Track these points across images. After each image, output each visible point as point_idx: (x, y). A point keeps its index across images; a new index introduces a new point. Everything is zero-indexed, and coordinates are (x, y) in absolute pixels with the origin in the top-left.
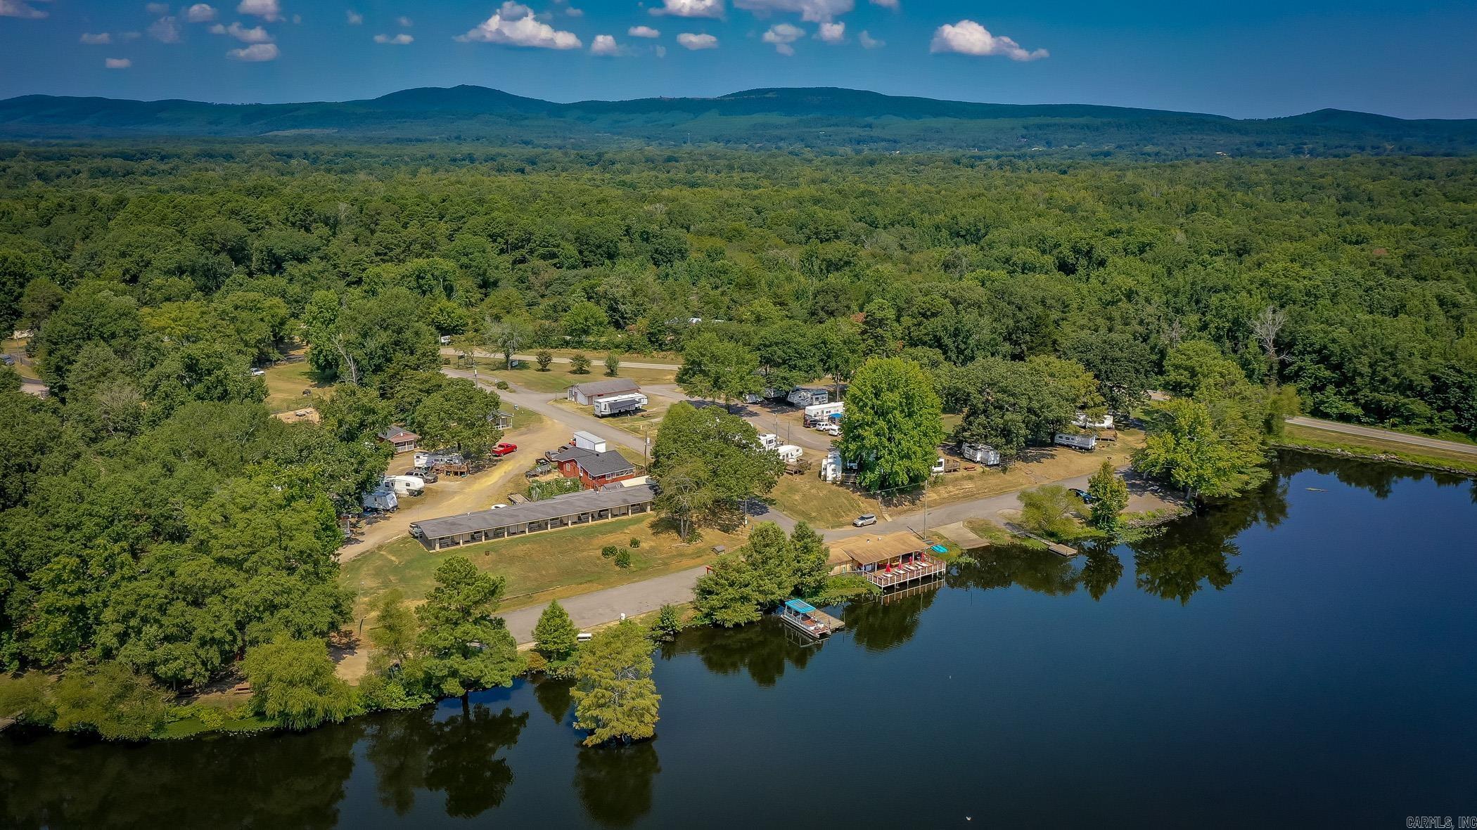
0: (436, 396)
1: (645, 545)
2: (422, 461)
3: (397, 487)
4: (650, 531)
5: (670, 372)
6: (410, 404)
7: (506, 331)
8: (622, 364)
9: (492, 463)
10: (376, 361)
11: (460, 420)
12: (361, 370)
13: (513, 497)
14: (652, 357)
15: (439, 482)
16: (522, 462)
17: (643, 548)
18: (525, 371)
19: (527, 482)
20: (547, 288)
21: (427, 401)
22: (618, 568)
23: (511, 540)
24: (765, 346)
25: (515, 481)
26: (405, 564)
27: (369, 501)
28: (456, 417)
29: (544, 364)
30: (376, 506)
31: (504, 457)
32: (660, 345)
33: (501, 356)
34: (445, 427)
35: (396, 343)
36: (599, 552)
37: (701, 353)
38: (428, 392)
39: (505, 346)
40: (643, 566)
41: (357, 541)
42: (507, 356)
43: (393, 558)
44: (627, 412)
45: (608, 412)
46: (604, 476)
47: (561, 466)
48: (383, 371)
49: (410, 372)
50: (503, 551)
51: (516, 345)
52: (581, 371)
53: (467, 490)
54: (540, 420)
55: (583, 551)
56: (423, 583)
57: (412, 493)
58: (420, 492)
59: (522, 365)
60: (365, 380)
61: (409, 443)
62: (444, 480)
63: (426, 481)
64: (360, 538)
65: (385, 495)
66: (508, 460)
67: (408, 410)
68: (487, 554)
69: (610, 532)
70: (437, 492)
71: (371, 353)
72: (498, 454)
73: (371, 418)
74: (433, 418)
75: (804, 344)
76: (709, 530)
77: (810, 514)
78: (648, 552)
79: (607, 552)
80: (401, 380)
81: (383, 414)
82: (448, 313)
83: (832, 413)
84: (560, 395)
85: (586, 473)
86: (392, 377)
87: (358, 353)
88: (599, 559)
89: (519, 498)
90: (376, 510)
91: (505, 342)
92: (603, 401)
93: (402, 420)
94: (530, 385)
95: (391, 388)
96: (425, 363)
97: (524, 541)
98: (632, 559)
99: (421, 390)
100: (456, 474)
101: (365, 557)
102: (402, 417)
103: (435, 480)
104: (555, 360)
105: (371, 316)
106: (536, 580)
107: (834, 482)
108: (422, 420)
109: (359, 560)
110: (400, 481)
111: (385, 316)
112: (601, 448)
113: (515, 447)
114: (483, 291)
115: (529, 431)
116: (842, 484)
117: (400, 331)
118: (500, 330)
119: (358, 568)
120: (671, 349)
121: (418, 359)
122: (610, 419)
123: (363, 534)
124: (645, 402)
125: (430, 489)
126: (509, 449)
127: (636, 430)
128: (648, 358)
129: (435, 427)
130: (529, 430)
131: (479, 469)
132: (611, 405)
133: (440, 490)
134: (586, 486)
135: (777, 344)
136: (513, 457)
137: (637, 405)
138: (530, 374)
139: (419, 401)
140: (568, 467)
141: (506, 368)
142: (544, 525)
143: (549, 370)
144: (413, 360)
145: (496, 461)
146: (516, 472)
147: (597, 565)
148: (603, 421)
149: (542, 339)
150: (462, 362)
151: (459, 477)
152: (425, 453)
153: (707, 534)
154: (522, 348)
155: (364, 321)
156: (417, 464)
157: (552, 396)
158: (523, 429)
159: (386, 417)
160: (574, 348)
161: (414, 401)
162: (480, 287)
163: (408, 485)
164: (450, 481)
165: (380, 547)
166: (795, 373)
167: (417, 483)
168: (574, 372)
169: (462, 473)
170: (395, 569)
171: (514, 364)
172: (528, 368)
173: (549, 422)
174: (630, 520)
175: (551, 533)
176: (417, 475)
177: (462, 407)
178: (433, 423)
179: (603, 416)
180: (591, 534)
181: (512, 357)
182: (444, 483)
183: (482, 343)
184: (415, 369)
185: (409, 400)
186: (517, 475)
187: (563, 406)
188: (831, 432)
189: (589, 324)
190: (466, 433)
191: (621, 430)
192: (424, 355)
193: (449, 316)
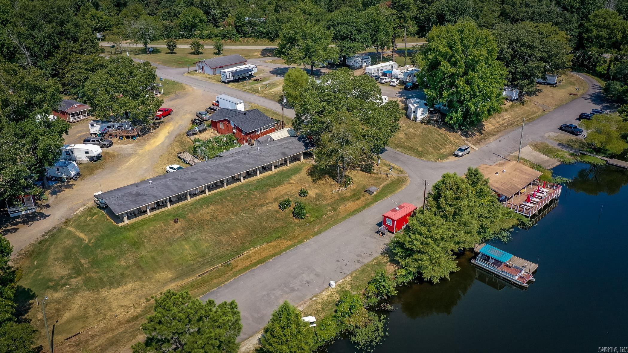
0: (101, 72)
1: (312, 193)
2: (96, 129)
3: (76, 154)
4: (310, 179)
5: (256, 50)
6: (79, 80)
7: (143, 26)
8: (225, 47)
9: (156, 126)
10: (46, 48)
11: (125, 92)
12: (34, 55)
13: (182, 156)
14: (240, 42)
15: (115, 146)
16: (180, 123)
17: (310, 197)
18: (158, 54)
19: (189, 140)
20: (159, 5)
21: (94, 77)
22: (297, 220)
23: (195, 203)
24: (334, 26)
25: (178, 139)
26: (96, 243)
27: (51, 172)
28: (121, 89)
29: (172, 50)
30: (59, 174)
31: (164, 119)
32: (244, 34)
33: (141, 46)
34: (113, 99)
35: (61, 33)
36: (275, 206)
37: (295, 31)
38: (93, 71)
39: (143, 37)
40: (317, 214)
41: (43, 216)
42: (146, 45)
43: (82, 235)
44: (244, 79)
45: (231, 78)
46: (253, 132)
47: (214, 125)
48: (53, 56)
49: (75, 55)
50: (190, 216)
51: (151, 36)
52: (197, 52)
53: (140, 152)
54: (183, 88)
55: (262, 206)
56: (116, 263)
57: (92, 159)
58: (99, 158)
59: (156, 51)
60: (40, 64)
61: (83, 113)
62: (118, 143)
63: (102, 146)
64: (45, 211)
65: (67, 165)
66: (169, 121)
67: (79, 86)
68: (176, 221)
69: (279, 184)
70: (114, 156)
71: (40, 42)
72: (159, 118)
73: (38, 97)
74: (101, 92)
75: (360, 23)
76: (355, 172)
77: (417, 149)
78: (316, 199)
79: (284, 205)
80: (70, 62)
81: (50, 91)
82: (98, 18)
83: (384, 70)
84: (192, 69)
85: (239, 130)
86: (61, 61)
87: (29, 42)
88: (278, 212)
89: (187, 156)
90: (60, 179)
91: (143, 34)
92: (227, 70)
93: (75, 94)
94: (165, 63)
95: (62, 69)
96: (86, 48)
97: (207, 202)
98: (307, 210)
99: (86, 70)
100: (128, 137)
101: (53, 236)
102: (74, 91)
103: (111, 144)
104: (178, 46)
105: (36, 12)
106: (228, 244)
107: (422, 122)
108: (92, 94)
109: (46, 240)
110: (79, 150)
111: (47, 12)
112: (241, 107)
113: (171, 110)
114: (118, 8)
115: (177, 97)
116: (429, 122)
117: (62, 24)
118: (138, 26)
119: (46, 251)
120: (251, 36)
121: (81, 46)
122: (233, 84)
123: (48, 206)
124: (255, 70)
125: (107, 154)
126: (167, 112)
127: (256, 91)
128: (238, 43)
129: (104, 100)
130: (177, 95)
131: (145, 131)
132: (234, 74)
133: (116, 153)
134: (241, 141)
135: (341, 24)
136: (172, 119)
137: (250, 73)
138: (163, 56)
139: (86, 78)
140: (222, 126)
141: (145, 53)
142: (219, 184)
143: (175, 53)
144: (77, 47)
145: (159, 123)
146: (178, 132)
147: (277, 219)
148: (229, 85)
149: (166, 34)
150: (113, 50)
151: (131, 140)
152: (98, 122)
153: (355, 176)
154: (154, 39)
155: (31, 16)
156: (92, 131)
157: (186, 69)
158: (172, 96)
159: (54, 94)
160: (187, 38)
161: (82, 78)
162: (116, 6)
163: (87, 152)
164: (124, 144)
165: (67, 222)
166: (355, 44)
167: (95, 150)
168: (193, 53)
169: (132, 137)
170: (86, 250)
171: (151, 50)
172: (160, 52)
173: (190, 89)
174: (290, 170)
175: (228, 191)
176: (93, 141)
177: (125, 80)
178: (101, 96)
179: (229, 82)
180: (263, 186)
181: (149, 46)
182: (118, 146)
183: (127, 37)
184: (79, 53)
185: (78, 77)
186: (179, 135)
187: (195, 76)
188: (391, 84)
189: (196, 21)
190: (133, 103)
191: (246, 91)
192: (85, 41)
193: (99, 21)
